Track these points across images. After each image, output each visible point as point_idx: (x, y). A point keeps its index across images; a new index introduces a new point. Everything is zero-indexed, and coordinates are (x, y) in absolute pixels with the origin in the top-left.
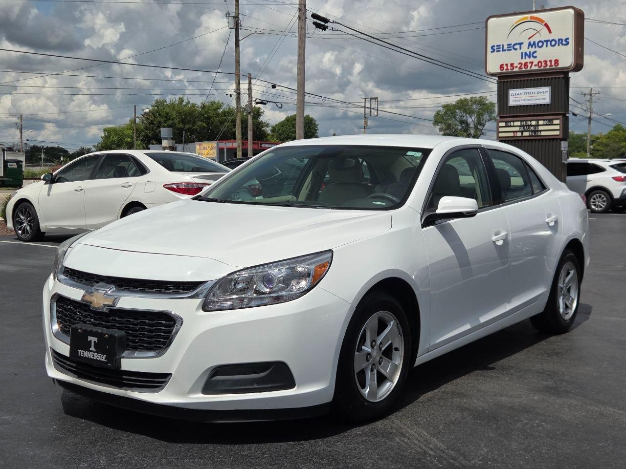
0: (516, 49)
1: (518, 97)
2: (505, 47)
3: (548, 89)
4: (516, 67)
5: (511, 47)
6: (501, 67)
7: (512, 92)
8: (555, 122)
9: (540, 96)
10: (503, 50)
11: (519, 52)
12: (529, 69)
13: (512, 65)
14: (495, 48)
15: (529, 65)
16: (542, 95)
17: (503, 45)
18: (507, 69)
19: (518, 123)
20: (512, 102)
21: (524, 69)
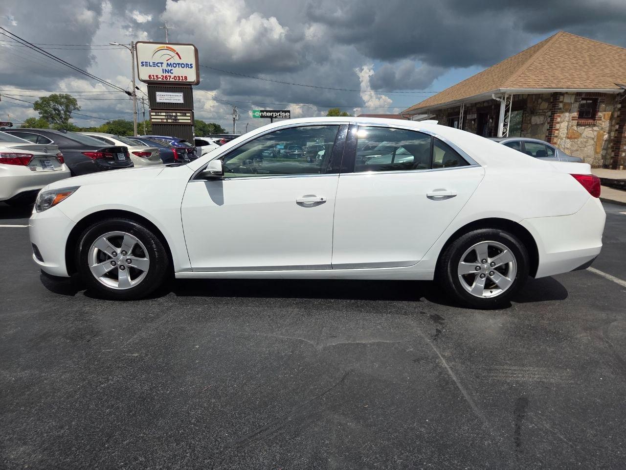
0: (159, 66)
1: (162, 97)
2: (151, 64)
3: (182, 94)
4: (160, 78)
5: (155, 65)
6: (150, 76)
7: (158, 93)
8: (187, 114)
9: (177, 98)
10: (150, 66)
11: (161, 68)
12: (168, 80)
13: (157, 76)
14: (144, 63)
15: (169, 78)
16: (178, 98)
17: (149, 63)
18: (154, 79)
19: (164, 114)
20: (158, 100)
21: (165, 80)
